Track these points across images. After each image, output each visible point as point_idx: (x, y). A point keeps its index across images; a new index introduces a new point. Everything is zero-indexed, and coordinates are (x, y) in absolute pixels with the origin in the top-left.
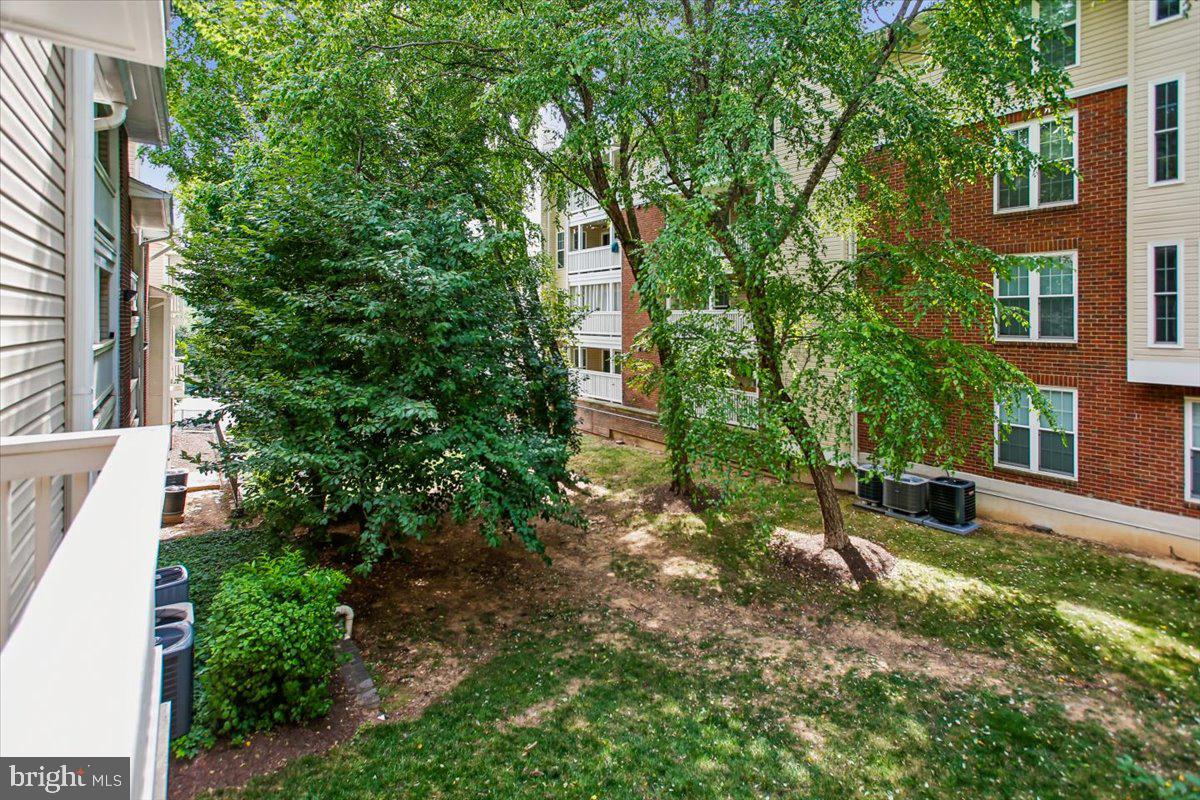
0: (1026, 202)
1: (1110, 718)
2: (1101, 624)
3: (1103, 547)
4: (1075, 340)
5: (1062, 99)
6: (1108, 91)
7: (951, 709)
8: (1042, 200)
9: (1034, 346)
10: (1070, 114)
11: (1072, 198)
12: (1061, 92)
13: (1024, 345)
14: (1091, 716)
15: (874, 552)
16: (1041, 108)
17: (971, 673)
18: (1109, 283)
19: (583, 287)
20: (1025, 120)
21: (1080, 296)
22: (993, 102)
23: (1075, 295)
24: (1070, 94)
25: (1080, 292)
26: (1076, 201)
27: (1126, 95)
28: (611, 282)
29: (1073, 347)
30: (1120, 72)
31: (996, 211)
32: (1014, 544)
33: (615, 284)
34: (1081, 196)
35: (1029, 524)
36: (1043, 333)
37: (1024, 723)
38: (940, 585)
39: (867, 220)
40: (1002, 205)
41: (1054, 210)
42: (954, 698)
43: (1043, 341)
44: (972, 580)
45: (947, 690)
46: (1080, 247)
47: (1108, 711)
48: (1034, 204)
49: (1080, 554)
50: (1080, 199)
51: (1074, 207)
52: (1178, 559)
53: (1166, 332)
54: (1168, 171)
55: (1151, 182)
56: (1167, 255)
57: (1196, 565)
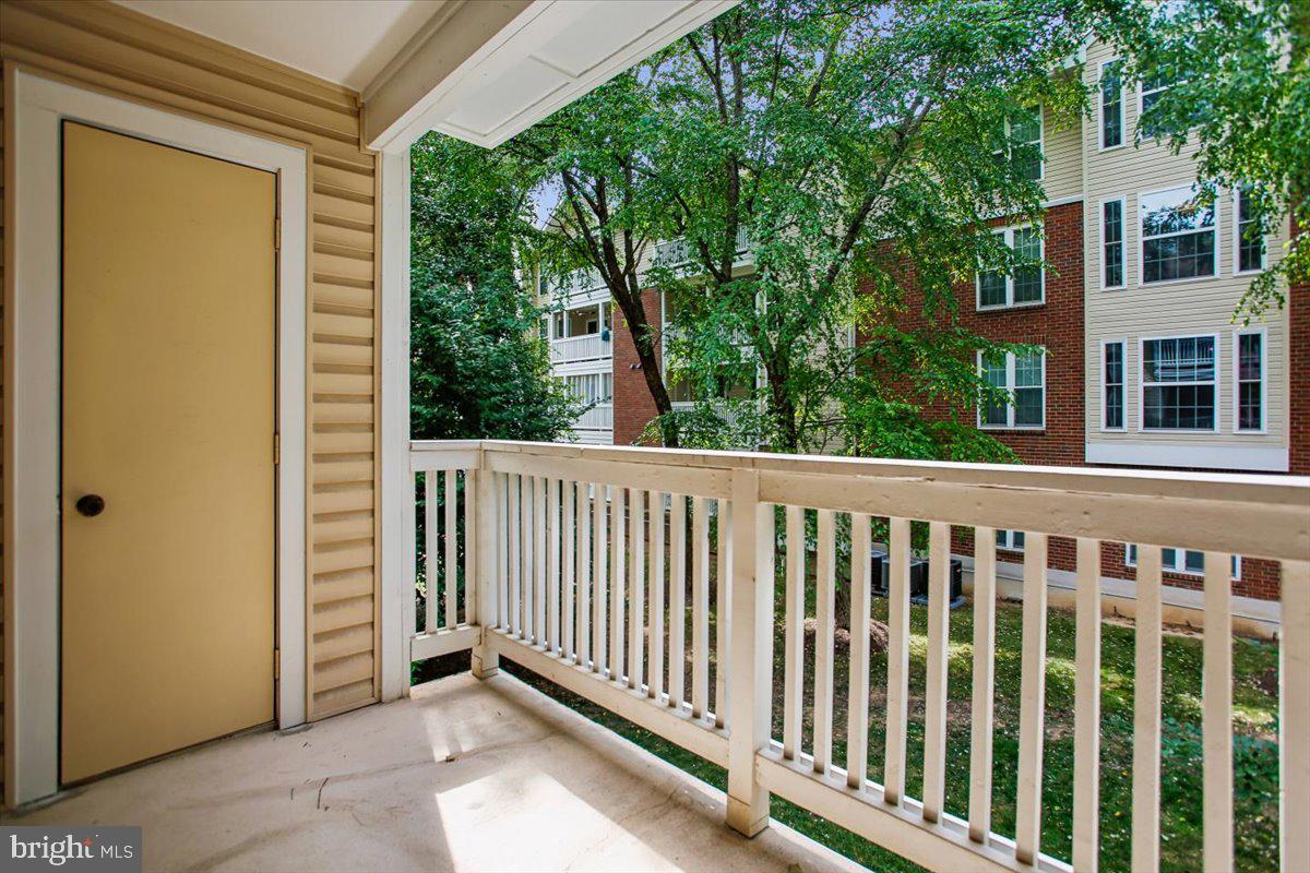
0: (1003, 301)
2: (1067, 670)
3: (1063, 611)
4: (1043, 427)
5: (1038, 208)
6: (1067, 204)
8: (1017, 299)
9: (1011, 433)
11: (1039, 298)
12: (1037, 202)
13: (1002, 433)
15: (880, 628)
16: (1020, 215)
18: (1070, 375)
19: (569, 378)
20: (1002, 225)
21: (1047, 387)
22: (980, 208)
23: (1043, 386)
24: (1043, 204)
25: (1047, 384)
26: (1043, 302)
27: (1082, 210)
28: (601, 372)
29: (1042, 434)
30: (1078, 189)
31: (978, 308)
33: (605, 375)
34: (1047, 297)
35: (1013, 598)
36: (1017, 422)
39: (871, 312)
40: (983, 303)
41: (1027, 309)
43: (1017, 428)
44: (965, 645)
45: (954, 730)
46: (1047, 344)
48: (1010, 303)
50: (1047, 300)
51: (1042, 307)
52: (1120, 616)
53: (1114, 418)
54: (1113, 278)
55: (1102, 287)
56: (1114, 354)
57: (1133, 619)
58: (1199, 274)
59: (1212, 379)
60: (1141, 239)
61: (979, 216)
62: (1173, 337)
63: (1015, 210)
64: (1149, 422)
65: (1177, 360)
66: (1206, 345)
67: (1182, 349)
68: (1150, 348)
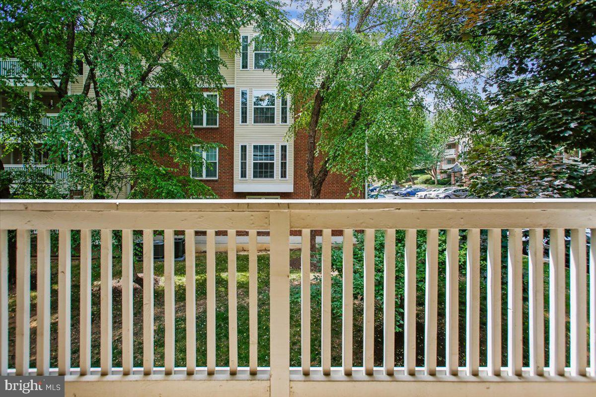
0: (202, 124)
1: (244, 302)
4: (217, 178)
6: (228, 88)
7: (201, 321)
8: (207, 124)
9: (204, 181)
10: (215, 93)
11: (216, 124)
12: (221, 84)
13: (201, 180)
14: (240, 303)
16: (214, 88)
17: (202, 307)
18: (227, 157)
21: (219, 162)
22: (199, 82)
23: (217, 161)
24: (224, 86)
25: (219, 160)
26: (218, 126)
27: (234, 91)
29: (216, 181)
30: (232, 82)
31: (191, 126)
32: (200, 259)
34: (219, 125)
35: (202, 251)
36: (207, 176)
37: (224, 314)
38: (180, 282)
39: (144, 122)
40: (194, 124)
41: (211, 128)
42: (200, 317)
43: (207, 179)
47: (243, 300)
48: (205, 125)
49: (220, 257)
51: (218, 128)
52: (245, 251)
53: (244, 175)
54: (244, 120)
55: (240, 123)
56: (244, 148)
57: (248, 251)
58: (265, 122)
59: (273, 160)
60: (253, 107)
61: (198, 85)
62: (262, 144)
63: (212, 86)
64: (255, 176)
65: (263, 153)
66: (272, 147)
67: (265, 148)
68: (255, 147)
